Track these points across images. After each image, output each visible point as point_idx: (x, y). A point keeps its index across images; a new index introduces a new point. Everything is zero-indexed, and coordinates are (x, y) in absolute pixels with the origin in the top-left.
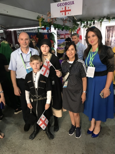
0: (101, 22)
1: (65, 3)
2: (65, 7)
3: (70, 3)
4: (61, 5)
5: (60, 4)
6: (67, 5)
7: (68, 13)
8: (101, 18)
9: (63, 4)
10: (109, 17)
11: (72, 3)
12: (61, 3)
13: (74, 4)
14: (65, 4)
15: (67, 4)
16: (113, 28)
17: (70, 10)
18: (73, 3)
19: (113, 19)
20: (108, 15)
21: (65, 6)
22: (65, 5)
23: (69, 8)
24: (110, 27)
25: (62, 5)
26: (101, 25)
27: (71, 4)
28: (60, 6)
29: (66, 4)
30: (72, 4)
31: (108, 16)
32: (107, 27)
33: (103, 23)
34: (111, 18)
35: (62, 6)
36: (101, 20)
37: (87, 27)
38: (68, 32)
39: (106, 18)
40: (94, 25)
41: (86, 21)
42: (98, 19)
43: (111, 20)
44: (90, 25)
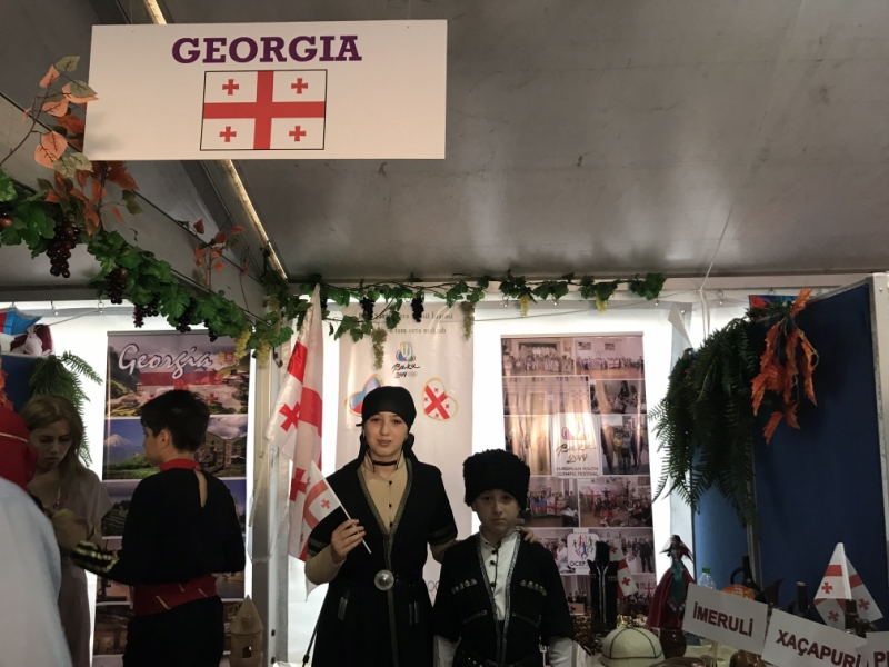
0: (468, 309)
8: (469, 284)
9: (243, 51)
10: (521, 281)
15: (285, 52)
19: (544, 297)
20: (514, 267)
24: (530, 344)
27: (327, 57)
31: (516, 275)
36: (466, 291)
37: (367, 329)
38: (212, 357)
39: (499, 284)
40: (419, 321)
41: (361, 290)
42: (449, 287)
43: (536, 298)
44: (393, 321)
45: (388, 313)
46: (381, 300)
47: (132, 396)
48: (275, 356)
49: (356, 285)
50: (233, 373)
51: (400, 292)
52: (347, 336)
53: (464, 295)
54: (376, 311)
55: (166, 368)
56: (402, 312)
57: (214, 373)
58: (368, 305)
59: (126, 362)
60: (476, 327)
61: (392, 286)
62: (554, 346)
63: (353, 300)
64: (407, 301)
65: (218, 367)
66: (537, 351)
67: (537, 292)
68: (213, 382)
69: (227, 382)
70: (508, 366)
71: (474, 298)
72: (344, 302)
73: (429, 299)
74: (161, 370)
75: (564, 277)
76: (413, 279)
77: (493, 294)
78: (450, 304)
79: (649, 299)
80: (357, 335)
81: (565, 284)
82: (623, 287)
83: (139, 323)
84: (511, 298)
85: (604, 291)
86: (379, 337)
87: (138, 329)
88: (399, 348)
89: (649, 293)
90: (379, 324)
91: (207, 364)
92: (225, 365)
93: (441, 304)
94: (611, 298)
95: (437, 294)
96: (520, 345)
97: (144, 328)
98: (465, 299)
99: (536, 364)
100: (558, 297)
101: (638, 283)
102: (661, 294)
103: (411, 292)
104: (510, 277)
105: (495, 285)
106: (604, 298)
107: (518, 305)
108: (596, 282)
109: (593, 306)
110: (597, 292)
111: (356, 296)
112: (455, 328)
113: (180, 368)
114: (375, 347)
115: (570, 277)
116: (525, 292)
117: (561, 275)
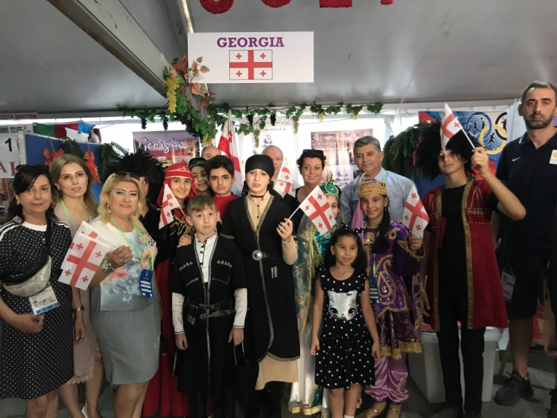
0: (296, 119)
1: (251, 39)
2: (251, 54)
3: (269, 41)
4: (231, 42)
5: (230, 39)
6: (256, 46)
7: (263, 74)
8: (296, 107)
9: (242, 42)
10: (320, 106)
11: (275, 43)
12: (235, 39)
13: (282, 45)
14: (248, 41)
15: (257, 43)
16: (331, 137)
17: (269, 65)
18: (281, 42)
19: (330, 113)
20: (318, 99)
21: (247, 48)
22: (251, 46)
23: (263, 56)
24: (324, 135)
25: (236, 42)
26: (296, 126)
27: (272, 45)
28: (230, 46)
29: (254, 42)
30: (277, 46)
31: (317, 103)
32: (313, 135)
33: (301, 121)
34: (325, 109)
35: (235, 46)
36: (295, 111)
37: (251, 130)
38: (182, 143)
39: (309, 107)
40: (274, 125)
41: (247, 111)
42: (287, 109)
43: (326, 113)
44: (262, 125)
45: (260, 122)
46: (256, 116)
49: (245, 109)
51: (266, 111)
52: (243, 133)
53: (294, 113)
54: (255, 121)
55: (161, 148)
56: (266, 121)
57: (183, 150)
58: (250, 118)
60: (299, 128)
61: (261, 109)
62: (334, 135)
63: (244, 116)
64: (269, 116)
65: (185, 148)
66: (327, 138)
67: (327, 111)
68: (183, 154)
69: (190, 154)
70: (314, 145)
71: (299, 114)
72: (239, 116)
73: (278, 114)
74: (159, 149)
75: (339, 104)
76: (271, 105)
77: (307, 112)
78: (288, 117)
79: (376, 113)
80: (247, 132)
81: (339, 107)
82: (364, 108)
83: (144, 127)
84: (315, 114)
85: (357, 110)
86: (257, 133)
87: (144, 130)
88: (265, 137)
89: (376, 111)
90: (256, 127)
91: (180, 146)
92: (188, 147)
93: (283, 117)
94: (359, 113)
95: (282, 113)
96: (319, 135)
97: (146, 130)
98: (294, 115)
99: (327, 143)
100: (336, 113)
101: (371, 106)
102: (381, 111)
103: (269, 111)
104: (315, 104)
106: (356, 114)
107: (318, 117)
108: (353, 106)
109: (351, 117)
110: (354, 110)
111: (245, 114)
112: (290, 127)
113: (168, 148)
114: (255, 138)
115: (341, 104)
116: (322, 111)
117: (337, 103)
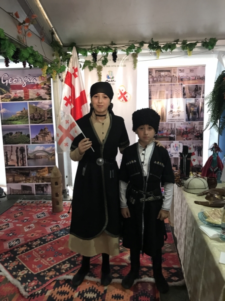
16: (166, 73)
24: (159, 71)
34: (162, 46)
36: (134, 48)
37: (95, 66)
38: (36, 78)
39: (148, 45)
40: (115, 62)
41: (91, 49)
42: (127, 47)
43: (164, 51)
44: (105, 62)
45: (103, 59)
46: (100, 53)
47: (8, 94)
48: (60, 77)
49: (90, 47)
50: (45, 84)
51: (107, 49)
52: (87, 69)
53: (134, 50)
54: (98, 58)
55: (20, 83)
56: (108, 58)
57: (38, 85)
58: (95, 56)
59: (4, 81)
60: (138, 64)
61: (104, 47)
62: (169, 71)
63: (89, 54)
64: (110, 53)
65: (39, 82)
66: (162, 74)
67: (164, 48)
68: (38, 88)
69: (43, 88)
70: (151, 80)
71: (138, 51)
72: (85, 54)
73: (119, 53)
74: (18, 84)
75: (175, 41)
76: (113, 44)
77: (145, 49)
78: (128, 54)
79: (210, 50)
80: (91, 68)
81: (175, 44)
82: (199, 45)
83: (7, 65)
84: (153, 51)
85: (191, 46)
86: (100, 69)
87: (7, 68)
88: (107, 73)
89: (210, 47)
90: (99, 63)
91: (35, 81)
92: (42, 81)
93: (124, 55)
94: (194, 50)
95: (122, 50)
96: (156, 71)
97: (9, 67)
98: (134, 52)
99: (162, 79)
100: (172, 50)
101: (206, 42)
102: (215, 47)
103: (112, 49)
104: (152, 41)
105: (146, 45)
106: (191, 50)
107: (155, 54)
108: (188, 43)
109: (186, 54)
110: (188, 47)
111: (90, 52)
112: (130, 64)
113: (25, 83)
114: (98, 73)
115: (177, 41)
116: (159, 48)
117: (173, 40)
